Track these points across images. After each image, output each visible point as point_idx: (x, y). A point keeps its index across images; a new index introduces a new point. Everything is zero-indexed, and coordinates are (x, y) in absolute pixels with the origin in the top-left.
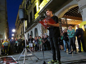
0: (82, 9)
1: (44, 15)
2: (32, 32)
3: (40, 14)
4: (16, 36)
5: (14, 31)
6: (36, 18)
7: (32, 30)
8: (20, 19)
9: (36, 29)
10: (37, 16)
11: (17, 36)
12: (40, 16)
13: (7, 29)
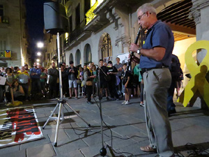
0: (199, 10)
1: (108, 16)
2: (78, 51)
3: (97, 13)
4: (46, 56)
5: (40, 45)
6: (88, 21)
7: (78, 47)
8: (47, 30)
9: (88, 47)
10: (90, 17)
11: (49, 57)
12: (99, 17)
13: (25, 39)
